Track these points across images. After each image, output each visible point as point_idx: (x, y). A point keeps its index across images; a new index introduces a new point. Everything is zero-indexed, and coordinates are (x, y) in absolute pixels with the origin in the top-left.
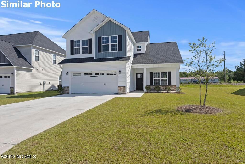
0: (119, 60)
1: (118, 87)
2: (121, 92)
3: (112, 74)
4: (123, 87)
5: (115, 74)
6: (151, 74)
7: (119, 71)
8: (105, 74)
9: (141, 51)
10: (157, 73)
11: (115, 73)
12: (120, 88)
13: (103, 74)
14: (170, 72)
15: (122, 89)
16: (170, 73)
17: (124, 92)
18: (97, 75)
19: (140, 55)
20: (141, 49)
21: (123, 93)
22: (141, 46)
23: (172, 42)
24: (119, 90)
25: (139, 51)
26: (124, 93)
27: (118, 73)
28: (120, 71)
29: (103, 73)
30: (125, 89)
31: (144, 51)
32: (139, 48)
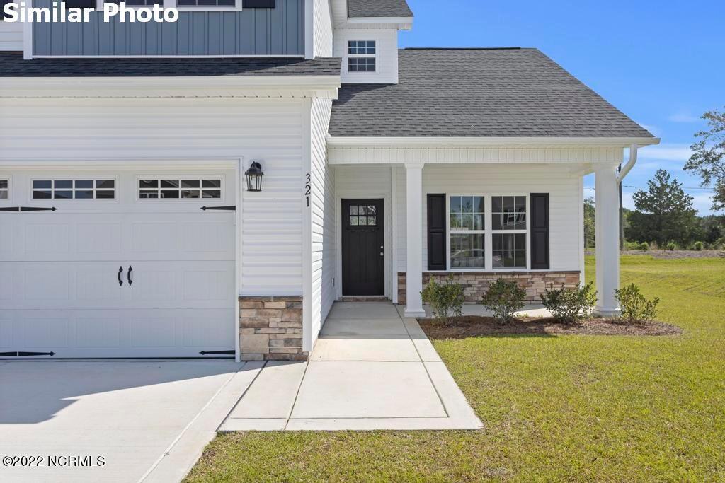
1: (242, 299)
2: (260, 341)
3: (190, 189)
4: (278, 298)
5: (207, 194)
6: (435, 203)
7: (247, 167)
8: (127, 189)
9: (372, 68)
10: (468, 202)
11: (212, 188)
12: (253, 313)
13: (106, 190)
14: (545, 197)
15: (274, 322)
16: (541, 201)
17: (288, 342)
18: (48, 195)
19: (369, 92)
20: (373, 60)
21: (281, 348)
22: (372, 44)
23: (519, 48)
24: (243, 326)
25: (362, 69)
26: (292, 350)
27: (235, 188)
28: (255, 170)
29: (110, 184)
30: (295, 316)
31: (387, 71)
32: (362, 51)
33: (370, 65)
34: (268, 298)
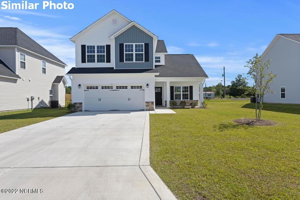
0: (147, 72)
1: (146, 102)
2: (148, 108)
3: (138, 87)
4: (151, 102)
5: (140, 88)
6: (172, 88)
8: (129, 87)
9: (160, 62)
10: (178, 87)
11: (141, 87)
12: (147, 104)
13: (126, 87)
15: (150, 105)
16: (191, 87)
17: (152, 108)
18: (118, 88)
19: (159, 67)
20: (160, 60)
21: (151, 109)
22: (160, 57)
23: (189, 54)
24: (146, 106)
26: (152, 109)
27: (144, 87)
28: (147, 85)
30: (153, 104)
31: (162, 62)
32: (158, 59)
33: (159, 61)
34: (149, 102)
